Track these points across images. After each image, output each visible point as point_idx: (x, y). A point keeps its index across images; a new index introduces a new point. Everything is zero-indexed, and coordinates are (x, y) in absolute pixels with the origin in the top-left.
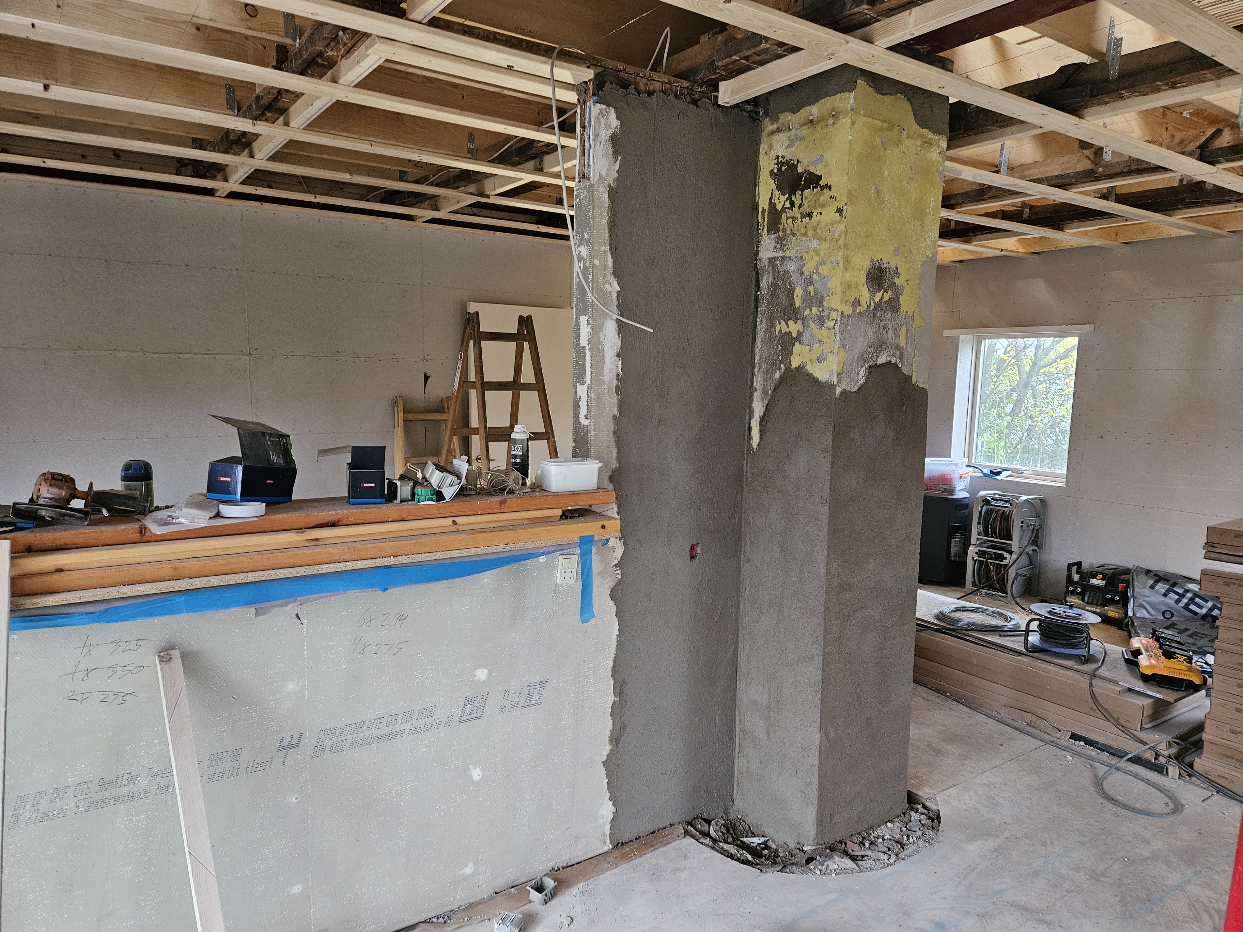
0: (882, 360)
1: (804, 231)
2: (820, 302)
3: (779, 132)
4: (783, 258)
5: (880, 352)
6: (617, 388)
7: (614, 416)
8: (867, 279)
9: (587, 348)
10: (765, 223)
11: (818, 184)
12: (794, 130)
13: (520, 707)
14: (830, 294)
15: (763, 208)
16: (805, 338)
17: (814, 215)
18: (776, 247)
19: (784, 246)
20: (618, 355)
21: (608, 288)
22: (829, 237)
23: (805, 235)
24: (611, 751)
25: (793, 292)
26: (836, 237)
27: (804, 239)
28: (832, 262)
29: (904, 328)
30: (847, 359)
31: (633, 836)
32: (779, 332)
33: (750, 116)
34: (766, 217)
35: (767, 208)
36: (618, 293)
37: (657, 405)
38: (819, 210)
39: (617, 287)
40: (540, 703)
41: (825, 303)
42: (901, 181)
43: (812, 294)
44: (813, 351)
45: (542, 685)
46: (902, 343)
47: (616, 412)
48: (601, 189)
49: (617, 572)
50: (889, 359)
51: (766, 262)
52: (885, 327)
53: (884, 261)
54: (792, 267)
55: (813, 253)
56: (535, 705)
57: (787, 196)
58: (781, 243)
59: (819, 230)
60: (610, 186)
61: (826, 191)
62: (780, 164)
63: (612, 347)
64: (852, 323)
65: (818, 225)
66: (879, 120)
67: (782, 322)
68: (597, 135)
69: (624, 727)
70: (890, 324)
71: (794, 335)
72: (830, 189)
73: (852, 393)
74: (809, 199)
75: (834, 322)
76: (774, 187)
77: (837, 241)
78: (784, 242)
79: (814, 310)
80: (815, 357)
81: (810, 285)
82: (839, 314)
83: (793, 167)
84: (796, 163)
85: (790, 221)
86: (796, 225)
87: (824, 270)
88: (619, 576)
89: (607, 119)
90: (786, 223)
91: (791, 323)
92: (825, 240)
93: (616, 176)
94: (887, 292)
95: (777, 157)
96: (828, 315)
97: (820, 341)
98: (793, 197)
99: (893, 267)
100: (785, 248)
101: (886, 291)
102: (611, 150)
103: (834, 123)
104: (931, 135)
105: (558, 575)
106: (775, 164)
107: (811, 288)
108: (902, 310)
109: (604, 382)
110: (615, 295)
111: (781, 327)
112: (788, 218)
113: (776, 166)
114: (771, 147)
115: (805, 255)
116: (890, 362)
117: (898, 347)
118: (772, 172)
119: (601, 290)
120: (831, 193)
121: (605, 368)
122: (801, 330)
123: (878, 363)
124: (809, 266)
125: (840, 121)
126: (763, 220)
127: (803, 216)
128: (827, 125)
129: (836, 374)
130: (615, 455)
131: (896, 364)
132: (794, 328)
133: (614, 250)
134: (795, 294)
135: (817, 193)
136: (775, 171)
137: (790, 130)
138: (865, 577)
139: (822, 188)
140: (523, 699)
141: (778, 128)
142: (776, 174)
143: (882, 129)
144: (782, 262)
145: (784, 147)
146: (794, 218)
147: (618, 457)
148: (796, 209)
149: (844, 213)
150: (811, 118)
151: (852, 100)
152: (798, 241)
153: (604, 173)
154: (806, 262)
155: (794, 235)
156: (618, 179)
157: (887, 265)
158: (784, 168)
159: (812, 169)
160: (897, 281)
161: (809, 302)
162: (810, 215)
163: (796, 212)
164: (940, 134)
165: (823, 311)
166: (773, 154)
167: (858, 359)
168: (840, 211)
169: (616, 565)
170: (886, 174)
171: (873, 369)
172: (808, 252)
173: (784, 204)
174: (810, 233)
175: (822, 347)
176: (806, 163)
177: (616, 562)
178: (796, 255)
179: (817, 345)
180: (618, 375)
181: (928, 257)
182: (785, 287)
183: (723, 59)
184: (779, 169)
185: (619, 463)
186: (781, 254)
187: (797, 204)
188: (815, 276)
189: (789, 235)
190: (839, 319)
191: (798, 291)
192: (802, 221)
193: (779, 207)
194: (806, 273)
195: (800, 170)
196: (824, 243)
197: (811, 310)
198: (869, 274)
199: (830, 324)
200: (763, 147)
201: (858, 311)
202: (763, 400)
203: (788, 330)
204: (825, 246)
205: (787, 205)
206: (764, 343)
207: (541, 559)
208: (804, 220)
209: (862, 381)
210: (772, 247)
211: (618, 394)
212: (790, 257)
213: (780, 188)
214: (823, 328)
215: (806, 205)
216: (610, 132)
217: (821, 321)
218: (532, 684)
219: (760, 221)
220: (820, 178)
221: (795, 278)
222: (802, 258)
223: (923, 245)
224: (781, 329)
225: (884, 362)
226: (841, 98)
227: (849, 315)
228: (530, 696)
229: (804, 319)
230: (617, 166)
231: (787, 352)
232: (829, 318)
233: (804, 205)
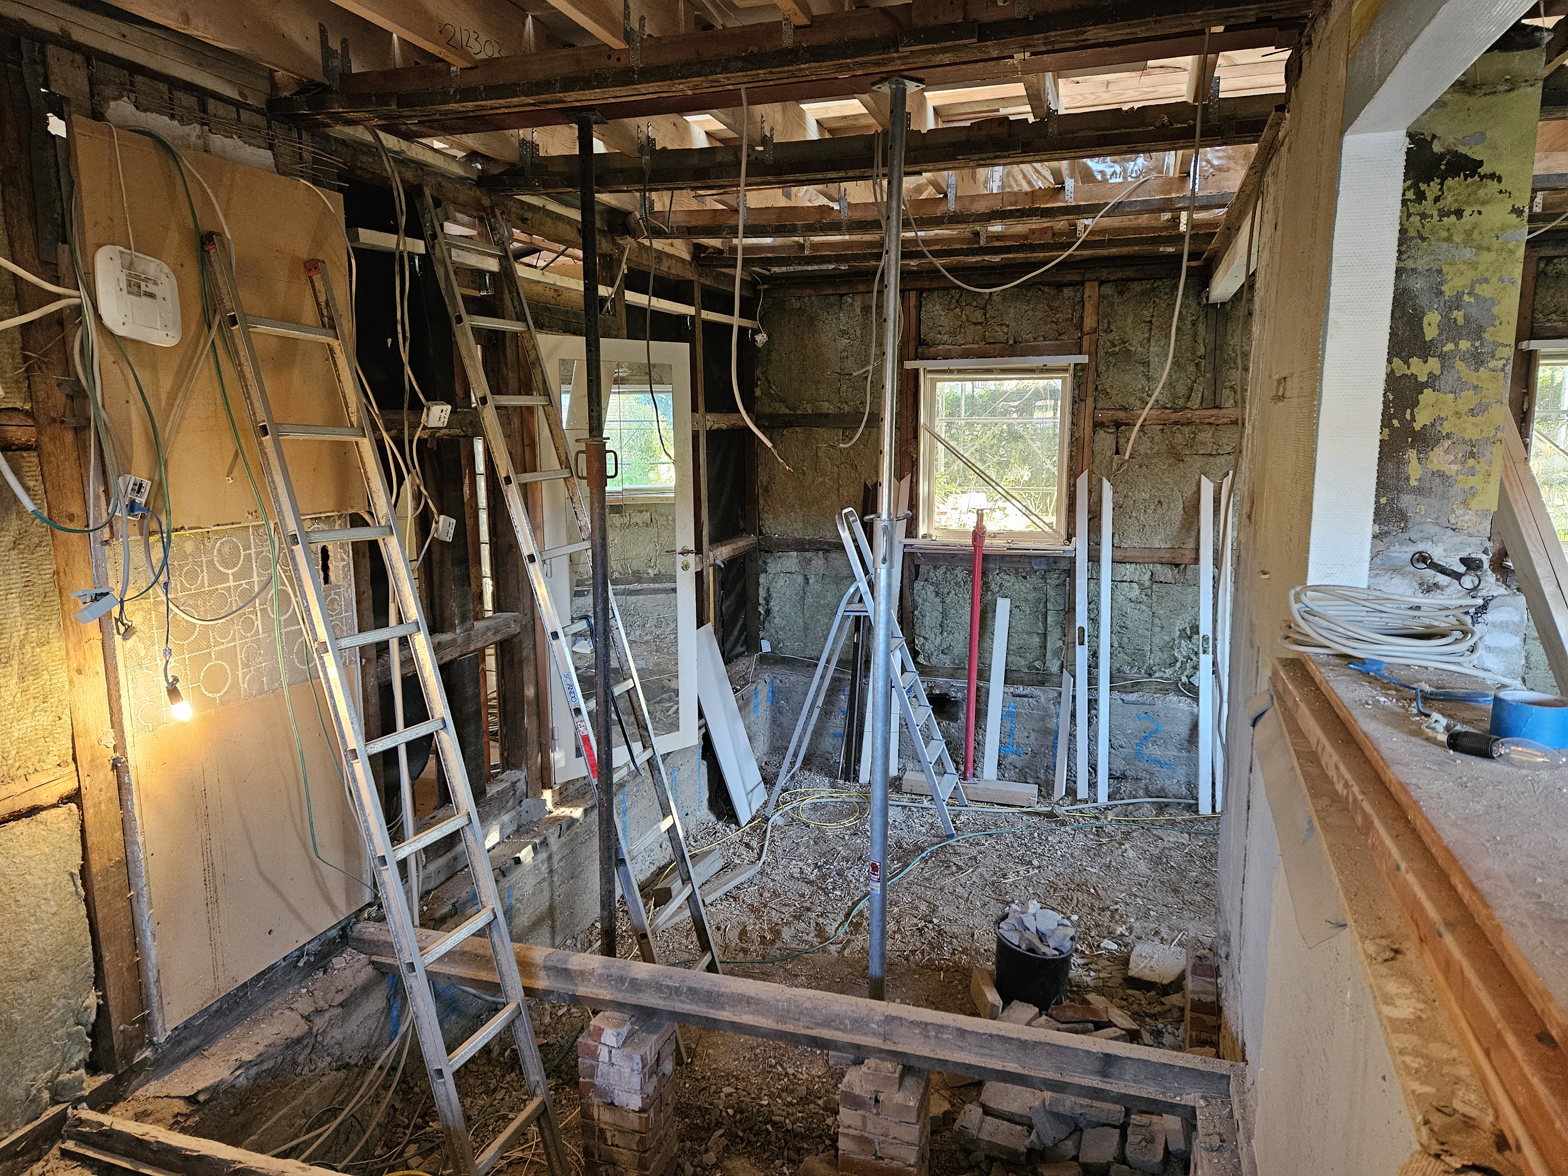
1: (1444, 234)
2: (1476, 334)
11: (1475, 172)
14: (1497, 324)
16: (1444, 384)
17: (1466, 213)
22: (1494, 246)
23: (1448, 239)
25: (1421, 318)
26: (1510, 247)
27: (1445, 245)
28: (1500, 281)
32: (1390, 373)
38: (1476, 208)
41: (1486, 336)
43: (1460, 322)
44: (1460, 401)
54: (1418, 283)
55: (1463, 267)
59: (1476, 235)
61: (1491, 183)
65: (1474, 228)
67: (1399, 360)
71: (1424, 379)
72: (1500, 180)
74: (1456, 192)
75: (1504, 361)
77: (1511, 252)
79: (1464, 345)
80: (1464, 409)
81: (1457, 310)
83: (1423, 143)
84: (1428, 138)
85: (1417, 219)
86: (1428, 225)
87: (1484, 291)
90: (1408, 221)
91: (1415, 361)
92: (1488, 250)
96: (1492, 353)
97: (1475, 387)
98: (1424, 187)
100: (1405, 257)
103: (1508, 91)
107: (1457, 315)
112: (1410, 215)
115: (1446, 269)
120: (1502, 186)
122: (1436, 373)
124: (1455, 284)
125: (1521, 90)
127: (1443, 214)
128: (1493, 93)
132: (1421, 368)
134: (1427, 320)
135: (1473, 183)
139: (1482, 178)
146: (1423, 216)
148: (1428, 203)
152: (1433, 248)
154: (1448, 277)
155: (1424, 239)
159: (1463, 150)
161: (1454, 333)
162: (1459, 213)
163: (1427, 206)
165: (1482, 345)
168: (1519, 212)
172: (1452, 264)
174: (1457, 239)
175: (1480, 394)
176: (1451, 140)
178: (1427, 267)
179: (1468, 393)
182: (1404, 311)
187: (1430, 196)
188: (1467, 298)
189: (1414, 238)
190: (1511, 358)
191: (1432, 316)
192: (1440, 221)
194: (1447, 294)
195: (1437, 148)
196: (1485, 253)
197: (1457, 345)
199: (1497, 365)
203: (1408, 372)
204: (1488, 257)
205: (1411, 196)
208: (1445, 219)
212: (1416, 269)
214: (1482, 369)
215: (1450, 199)
217: (1478, 359)
220: (1479, 163)
221: (1425, 298)
222: (1440, 272)
224: (1394, 369)
226: (1523, 57)
229: (1442, 357)
231: (1407, 401)
232: (1493, 357)
233: (1445, 198)
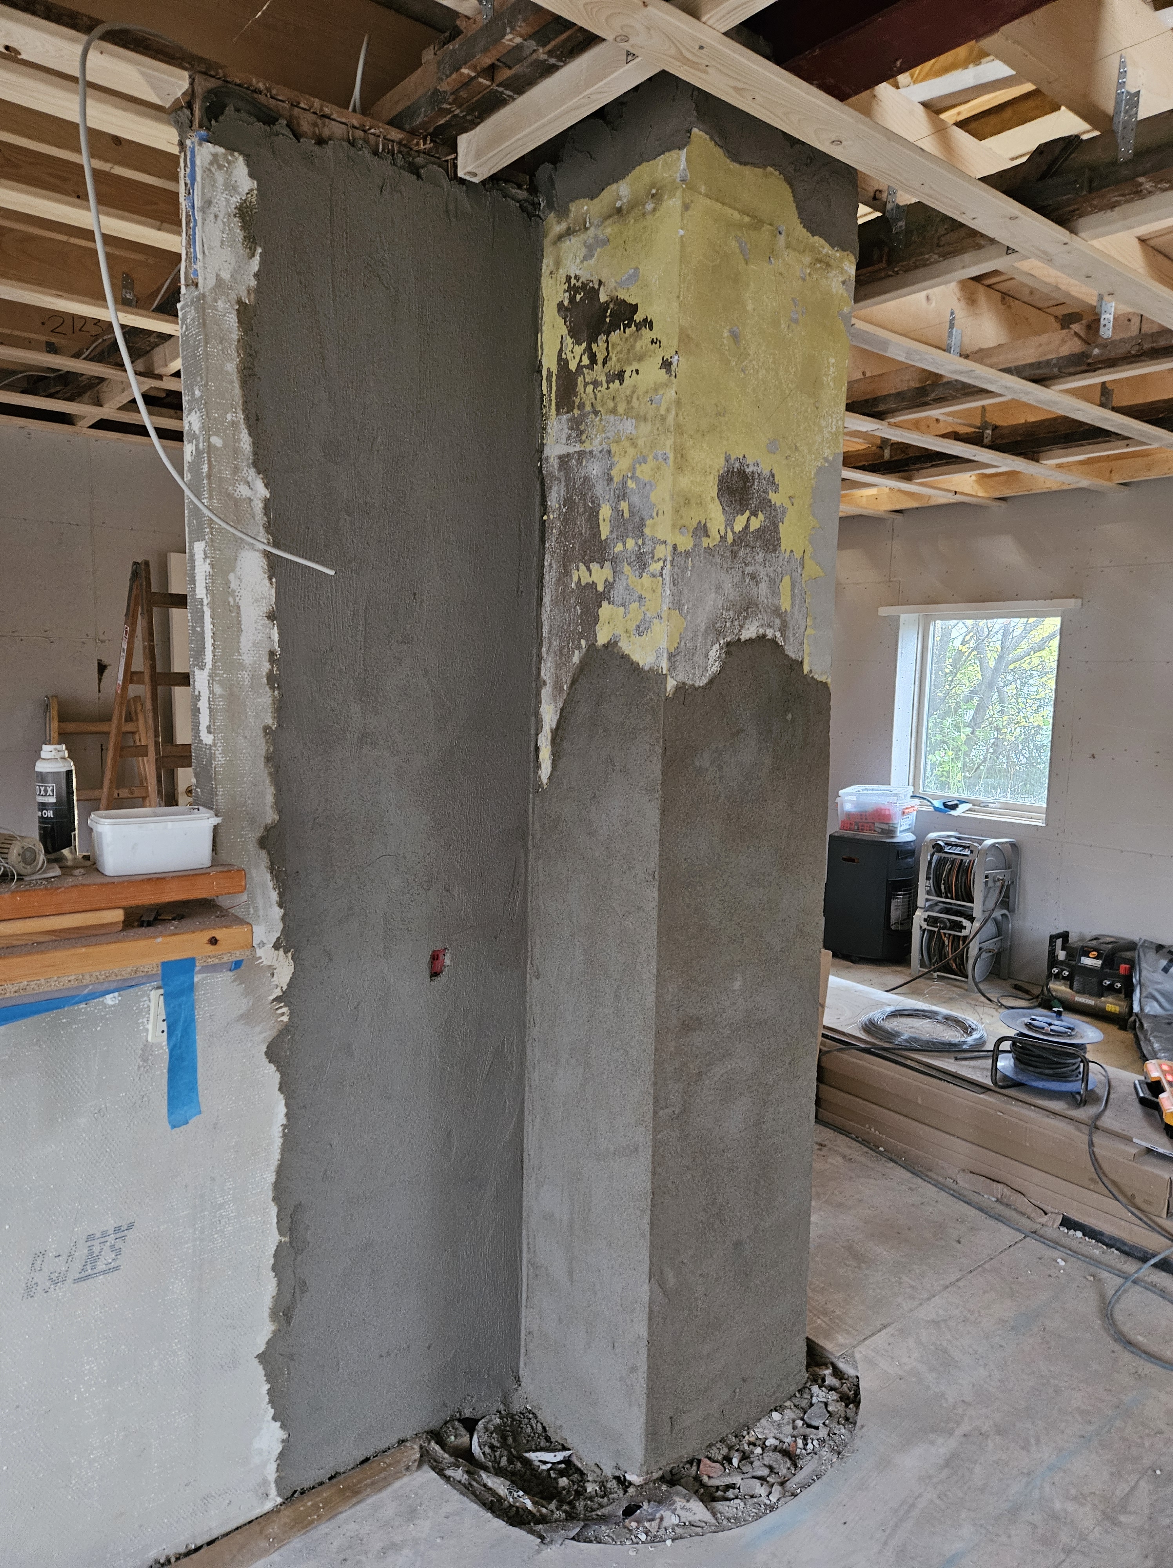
0: (750, 632)
1: (611, 404)
2: (639, 529)
3: (569, 235)
4: (581, 454)
5: (745, 618)
6: (270, 677)
7: (266, 729)
8: (719, 490)
9: (205, 602)
10: (553, 395)
11: (631, 319)
12: (592, 229)
13: (69, 1281)
14: (654, 514)
15: (549, 369)
16: (618, 593)
17: (627, 375)
18: (570, 436)
19: (582, 432)
20: (271, 617)
21: (243, 491)
22: (651, 414)
23: (614, 411)
24: (275, 1333)
25: (598, 513)
26: (662, 412)
27: (612, 418)
28: (656, 458)
29: (787, 579)
30: (686, 629)
31: (324, 1475)
32: (576, 584)
33: (523, 209)
34: (554, 384)
35: (554, 369)
36: (267, 503)
37: (356, 708)
38: (635, 366)
39: (261, 491)
40: (116, 1268)
41: (647, 531)
42: (776, 323)
43: (626, 515)
44: (629, 616)
45: (119, 1235)
46: (785, 604)
47: (269, 721)
48: (220, 304)
49: (280, 1011)
50: (761, 631)
51: (554, 463)
52: (753, 577)
53: (749, 461)
54: (594, 469)
55: (627, 444)
56: (104, 1272)
57: (584, 345)
58: (578, 429)
59: (635, 402)
60: (240, 302)
61: (645, 332)
62: (572, 290)
63: (257, 600)
64: (693, 567)
65: (633, 392)
66: (735, 209)
67: (582, 567)
68: (208, 203)
69: (303, 1286)
70: (762, 572)
71: (600, 588)
72: (651, 328)
73: (696, 689)
74: (619, 348)
75: (661, 563)
76: (564, 331)
77: (663, 419)
78: (582, 427)
79: (631, 543)
80: (632, 626)
81: (624, 499)
82: (670, 548)
83: (592, 293)
84: (596, 287)
85: (590, 388)
86: (599, 395)
87: (644, 472)
88: (285, 1019)
89: (229, 173)
90: (585, 393)
91: (595, 567)
92: (645, 419)
93: (253, 283)
94: (756, 516)
95: (568, 278)
96: (652, 553)
97: (640, 597)
98: (594, 347)
99: (766, 472)
100: (584, 437)
101: (754, 514)
102: (239, 234)
103: (654, 210)
104: (827, 249)
105: (150, 1027)
106: (566, 291)
107: (624, 506)
108: (783, 548)
109: (241, 666)
110: (258, 506)
111: (580, 574)
112: (586, 384)
113: (567, 294)
114: (558, 264)
115: (614, 448)
116: (764, 636)
117: (777, 611)
118: (560, 305)
119: (230, 496)
120: (653, 335)
121: (243, 639)
122: (611, 580)
123: (743, 638)
124: (621, 466)
125: (664, 204)
126: (549, 391)
127: (610, 379)
128: (644, 215)
129: (665, 655)
130: (270, 799)
131: (774, 641)
132: (599, 575)
133: (254, 422)
134: (601, 517)
135: (632, 335)
136: (566, 303)
137: (586, 229)
138: (728, 1003)
139: (639, 326)
140: (77, 1265)
141: (569, 228)
142: (567, 309)
143: (741, 226)
144: (580, 462)
145: (578, 261)
146: (596, 384)
147: (276, 803)
148: (598, 367)
149: (674, 367)
150: (618, 204)
151: (683, 164)
152: (603, 423)
153: (226, 275)
154: (616, 459)
155: (596, 413)
156: (258, 290)
157: (755, 469)
158: (578, 297)
159: (622, 295)
160: (772, 496)
161: (622, 529)
162: (620, 376)
163: (599, 373)
164: (843, 250)
165: (644, 544)
166: (562, 273)
167: (706, 631)
168: (666, 365)
169: (278, 999)
170: (750, 307)
171: (733, 648)
172: (617, 442)
173: (581, 360)
174: (621, 409)
175: (643, 608)
176: (611, 283)
177: (278, 992)
178: (600, 448)
179: (635, 605)
180: (272, 653)
181: (826, 459)
182: (585, 505)
183: (447, 77)
184: (572, 300)
185: (280, 812)
186: (577, 449)
187: (600, 358)
188: (631, 484)
189: (589, 413)
190: (669, 558)
191: (605, 512)
192: (608, 388)
193: (573, 366)
194: (616, 480)
195: (603, 298)
196: (642, 424)
197: (624, 545)
198: (722, 480)
199: (655, 567)
200: (547, 264)
201: (705, 545)
202: (555, 701)
203: (590, 581)
204: (645, 428)
205: (586, 361)
206: (555, 603)
207: (110, 1000)
208: (611, 385)
209: (715, 668)
210: (564, 436)
211: (272, 688)
212: (591, 452)
213: (573, 332)
214: (644, 574)
215: (614, 359)
216: (235, 200)
217: (641, 561)
218: (98, 1235)
219: (545, 392)
220: (634, 308)
221: (600, 489)
222: (609, 452)
223: (818, 439)
224: (579, 579)
225: (754, 636)
226: (665, 163)
227: (687, 553)
228: (93, 1258)
229: (614, 561)
230: (255, 264)
231: (591, 619)
232: (653, 557)
233: (611, 359)
